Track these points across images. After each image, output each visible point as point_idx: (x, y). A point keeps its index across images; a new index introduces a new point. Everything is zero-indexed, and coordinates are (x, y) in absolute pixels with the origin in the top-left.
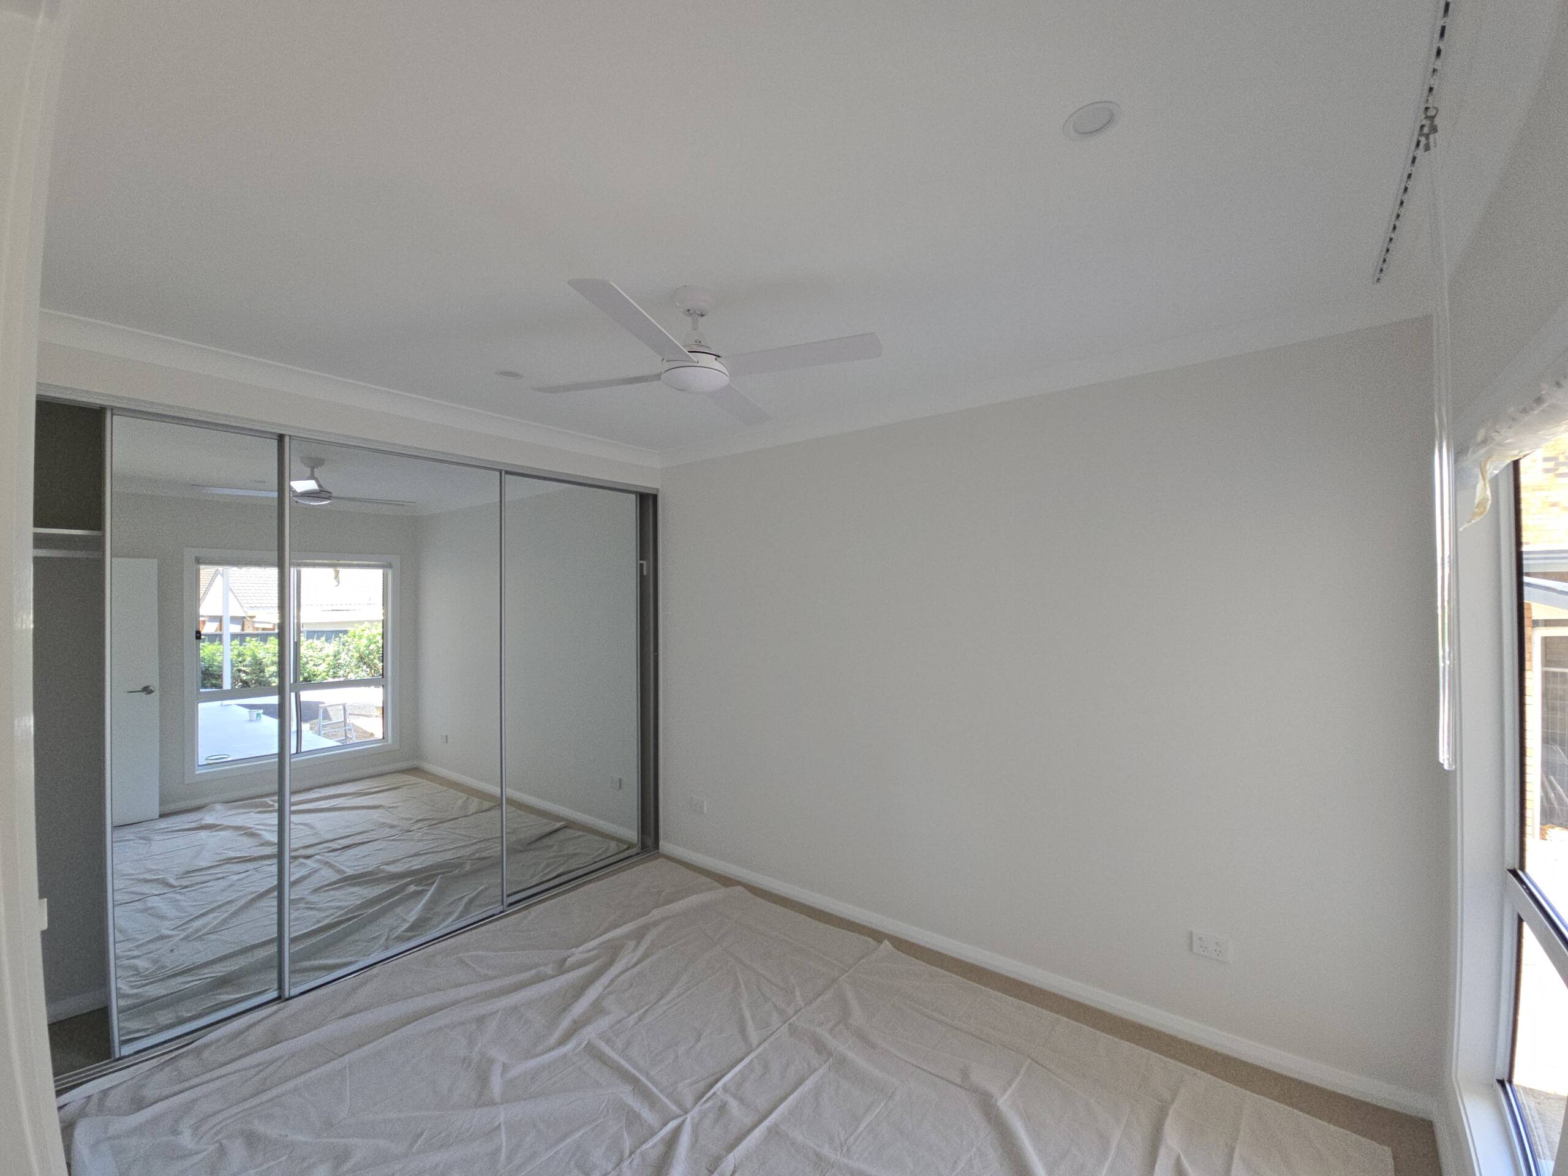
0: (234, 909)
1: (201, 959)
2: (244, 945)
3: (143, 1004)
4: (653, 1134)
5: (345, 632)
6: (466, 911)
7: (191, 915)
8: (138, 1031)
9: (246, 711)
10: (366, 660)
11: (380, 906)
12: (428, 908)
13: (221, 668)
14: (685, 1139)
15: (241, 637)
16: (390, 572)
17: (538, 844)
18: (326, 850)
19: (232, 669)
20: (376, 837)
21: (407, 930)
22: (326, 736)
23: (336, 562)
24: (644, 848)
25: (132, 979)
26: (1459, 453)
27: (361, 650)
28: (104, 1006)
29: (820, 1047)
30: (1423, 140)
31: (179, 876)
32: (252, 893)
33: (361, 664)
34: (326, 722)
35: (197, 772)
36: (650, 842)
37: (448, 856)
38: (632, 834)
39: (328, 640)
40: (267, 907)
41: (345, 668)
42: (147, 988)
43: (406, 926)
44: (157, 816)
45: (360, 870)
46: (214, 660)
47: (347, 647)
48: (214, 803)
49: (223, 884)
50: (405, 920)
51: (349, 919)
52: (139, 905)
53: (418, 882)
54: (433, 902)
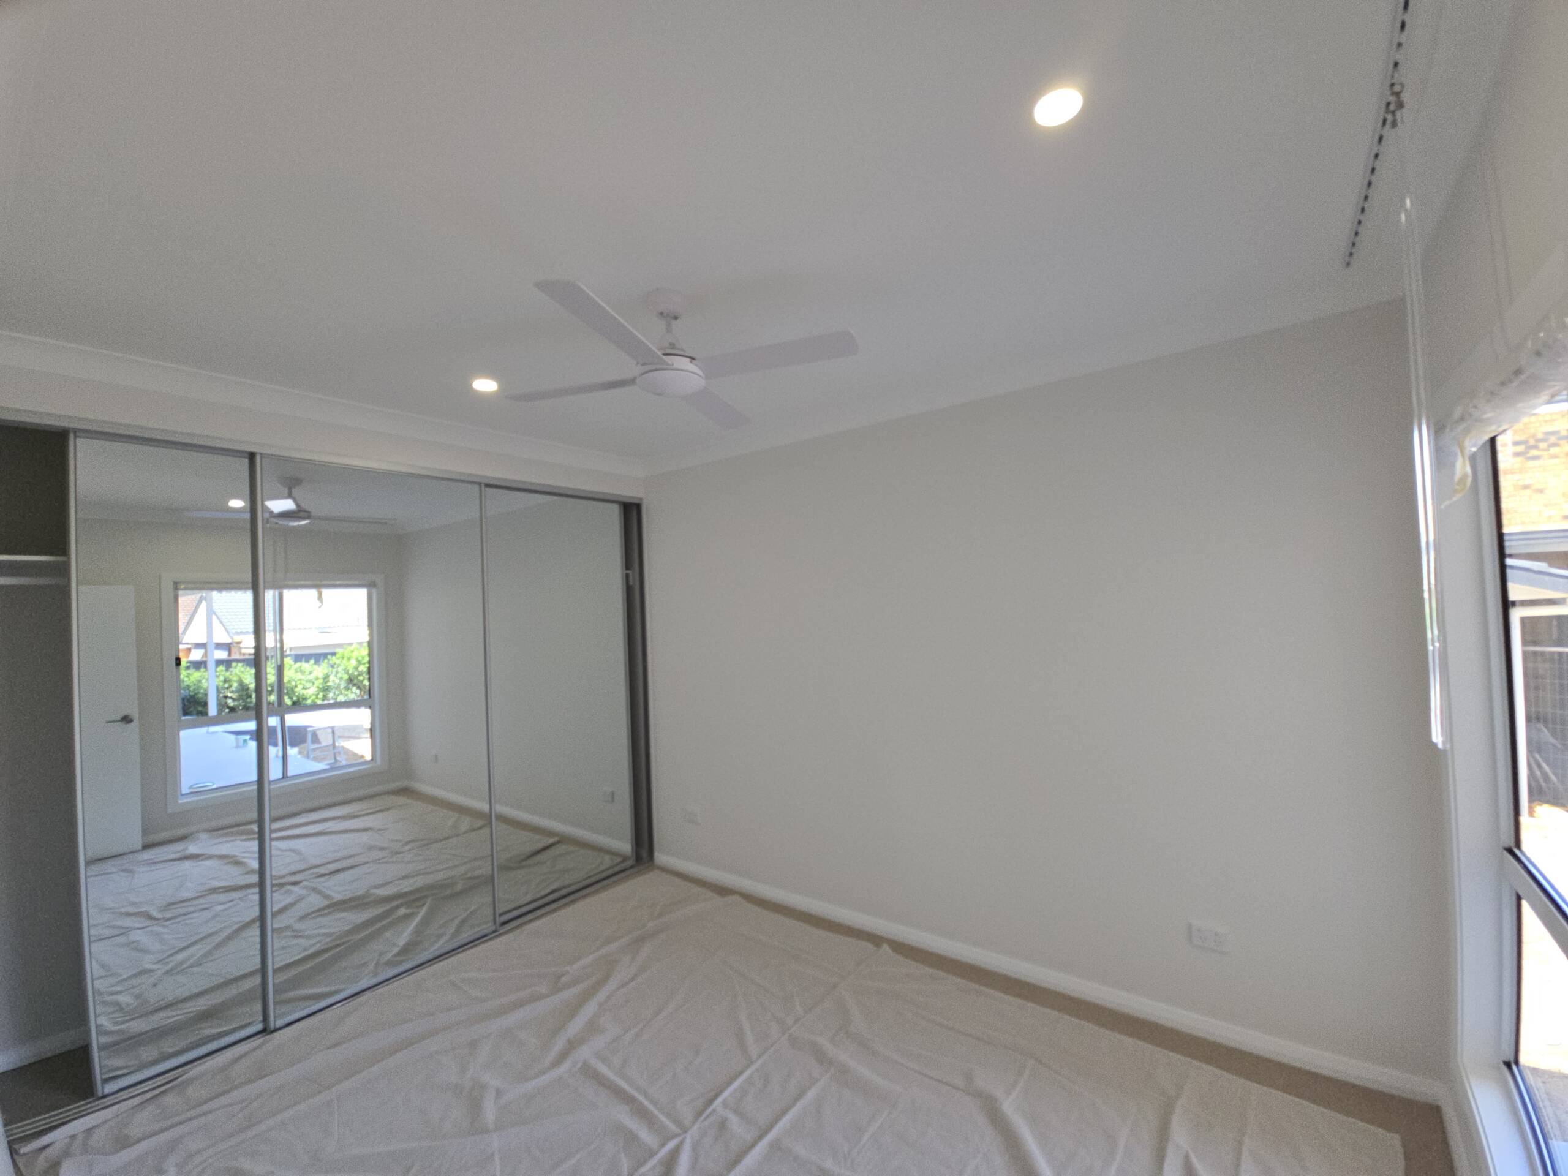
0: (220, 939)
1: (184, 992)
2: (229, 977)
3: (125, 1040)
4: (652, 1154)
5: (334, 654)
6: (458, 931)
7: (174, 948)
8: (120, 1069)
9: (233, 737)
10: (355, 682)
11: (368, 932)
12: (418, 931)
13: (206, 695)
14: (685, 1159)
15: (228, 663)
16: (374, 591)
17: (530, 861)
18: (314, 876)
19: (218, 696)
20: (367, 860)
21: (398, 954)
22: (316, 759)
23: (318, 583)
24: (639, 859)
25: (114, 1015)
26: (1438, 430)
27: (350, 672)
28: (85, 1044)
29: (821, 1057)
30: (1389, 117)
31: (162, 909)
32: (237, 923)
33: (351, 686)
34: (316, 746)
35: (180, 802)
36: (644, 854)
37: (440, 876)
38: (625, 846)
39: (317, 662)
40: (251, 936)
41: (334, 690)
42: (131, 1023)
43: (396, 950)
44: (140, 847)
45: (349, 895)
46: (199, 688)
47: (336, 670)
48: (198, 832)
49: (207, 914)
50: (394, 945)
51: (338, 945)
52: (122, 940)
53: (408, 904)
54: (425, 923)
